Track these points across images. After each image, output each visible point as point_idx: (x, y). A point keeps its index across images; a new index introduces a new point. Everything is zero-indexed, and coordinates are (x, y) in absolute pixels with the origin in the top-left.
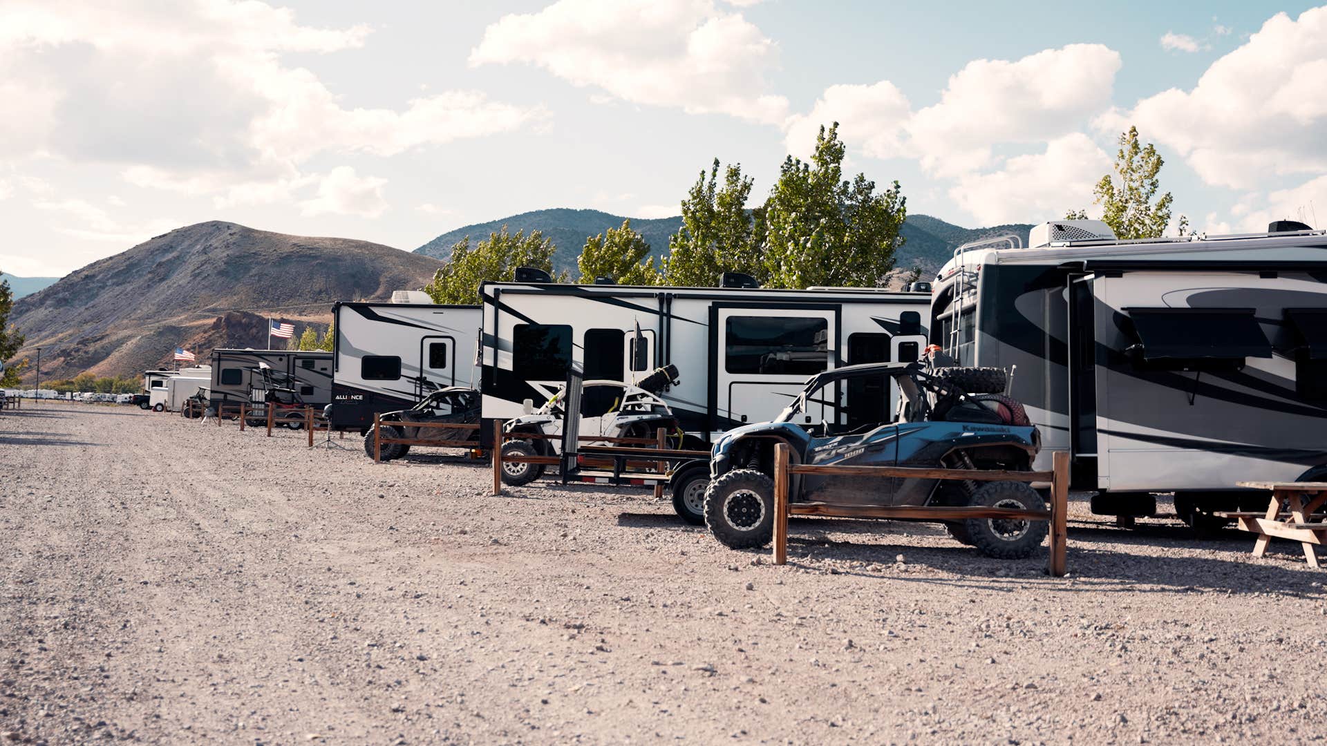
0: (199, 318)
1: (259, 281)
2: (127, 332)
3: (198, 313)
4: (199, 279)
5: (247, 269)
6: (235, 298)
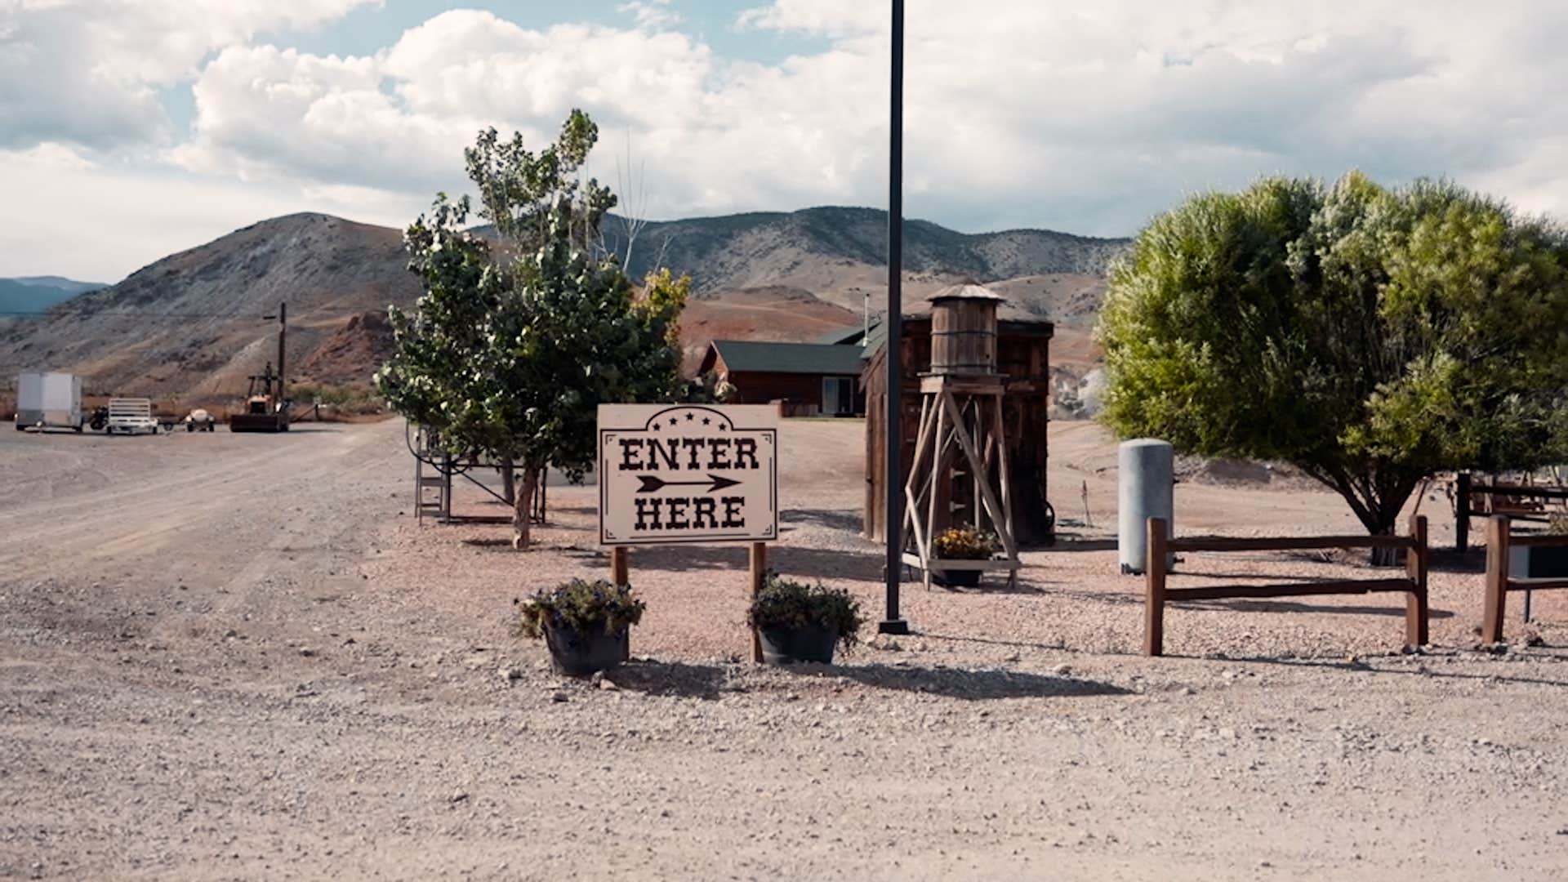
0: (321, 318)
1: (375, 277)
2: (242, 334)
3: (317, 312)
4: (306, 274)
5: (357, 263)
6: (354, 295)
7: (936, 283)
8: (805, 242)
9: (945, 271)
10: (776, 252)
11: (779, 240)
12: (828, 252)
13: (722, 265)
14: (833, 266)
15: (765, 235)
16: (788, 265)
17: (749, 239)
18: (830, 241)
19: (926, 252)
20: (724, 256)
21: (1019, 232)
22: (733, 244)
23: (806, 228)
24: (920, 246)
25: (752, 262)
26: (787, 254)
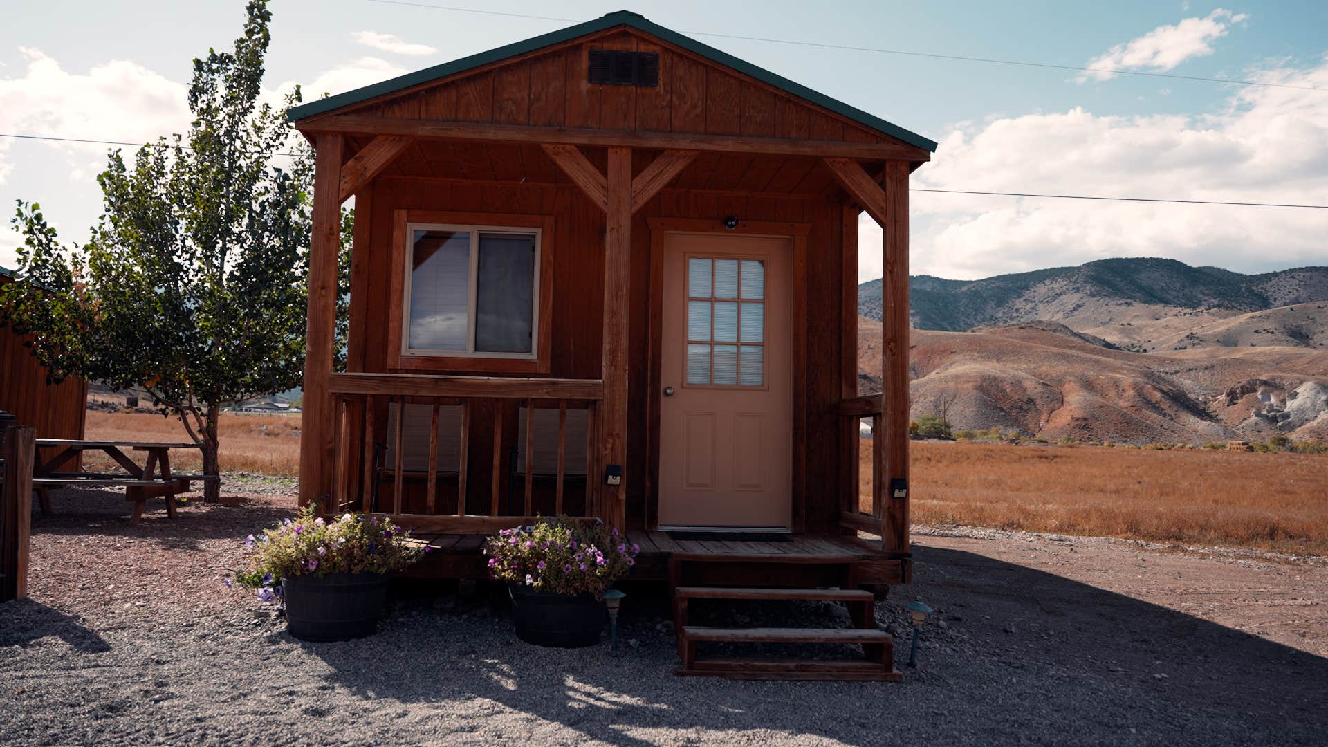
7: (1206, 315)
8: (1088, 288)
9: (1219, 306)
10: (1061, 297)
11: (1065, 288)
12: (1108, 296)
13: (1017, 310)
14: (1116, 308)
15: (1056, 286)
16: (1072, 307)
17: (1042, 289)
18: (1113, 287)
19: (1206, 292)
20: (1019, 303)
21: (1301, 269)
22: (1028, 294)
23: (1092, 277)
24: (1202, 288)
25: (1041, 306)
26: (1071, 299)
